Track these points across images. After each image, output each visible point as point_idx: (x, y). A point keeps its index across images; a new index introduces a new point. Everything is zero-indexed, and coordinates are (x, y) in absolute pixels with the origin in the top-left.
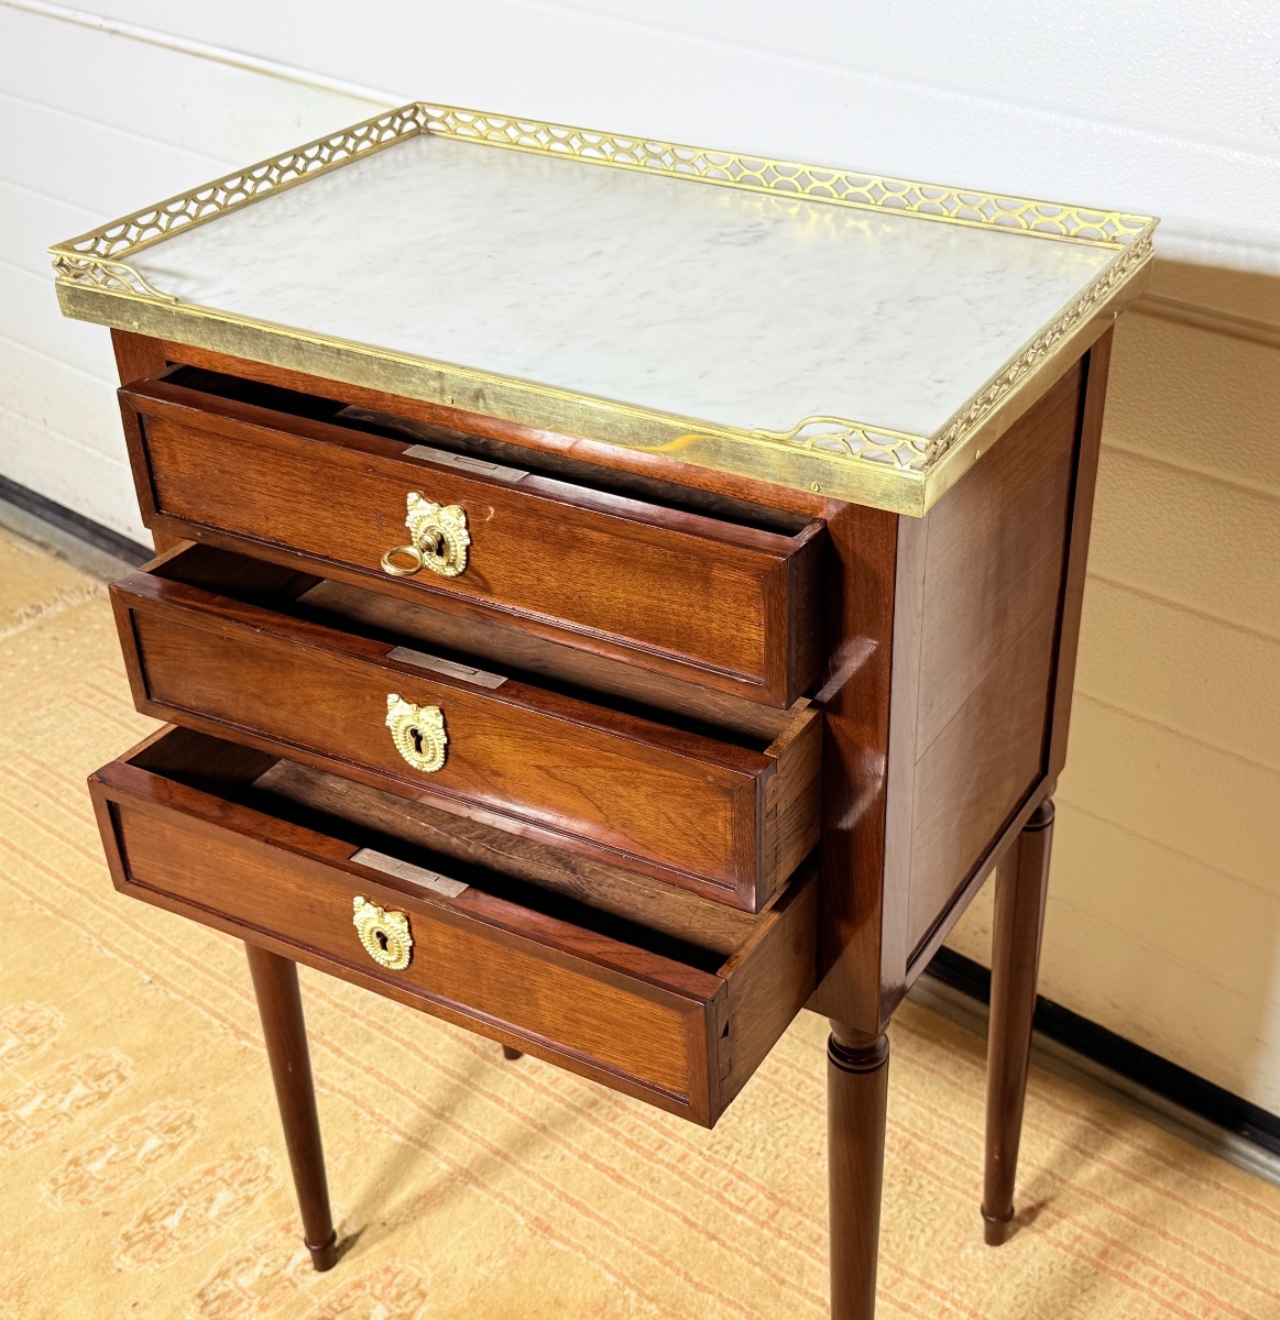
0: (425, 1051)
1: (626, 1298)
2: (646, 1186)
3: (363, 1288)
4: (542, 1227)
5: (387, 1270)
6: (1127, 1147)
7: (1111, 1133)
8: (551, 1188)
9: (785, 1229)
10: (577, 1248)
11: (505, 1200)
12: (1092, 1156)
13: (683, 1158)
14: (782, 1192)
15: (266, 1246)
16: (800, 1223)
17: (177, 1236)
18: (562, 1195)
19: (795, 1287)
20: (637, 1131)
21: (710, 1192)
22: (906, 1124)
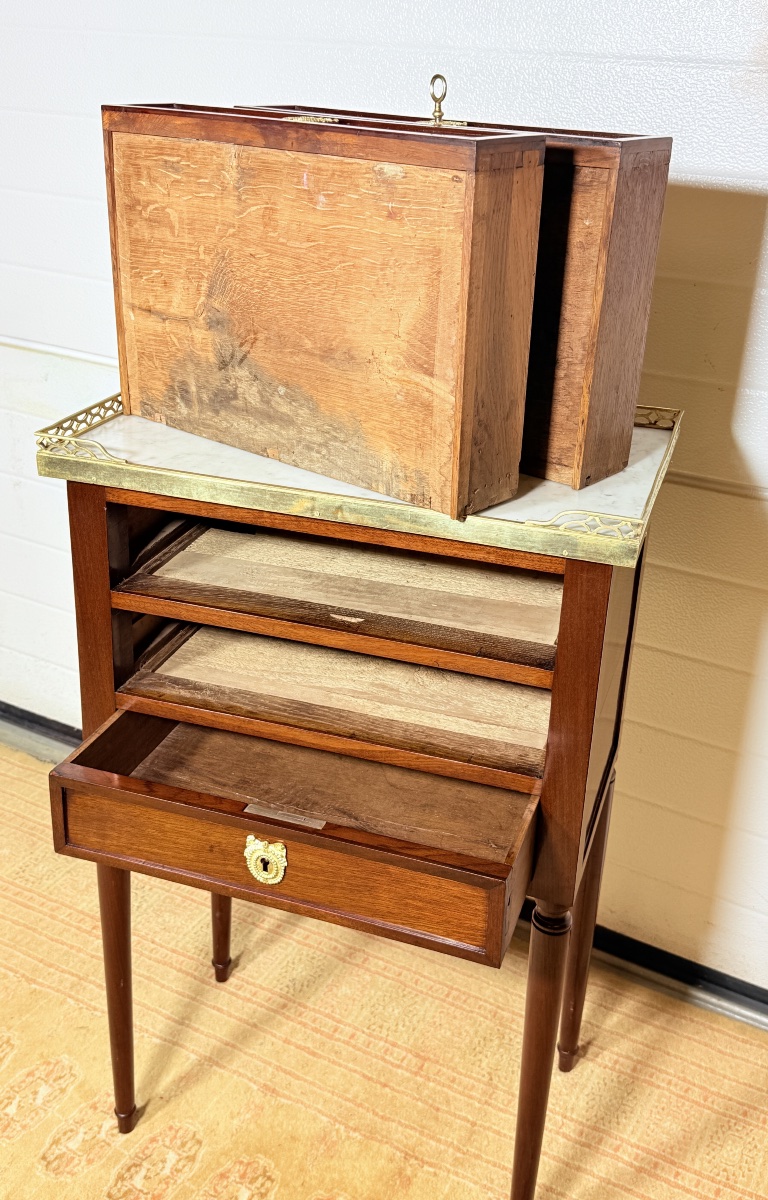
0: (160, 981)
1: (338, 1131)
2: (333, 1057)
3: (157, 1141)
4: (270, 1090)
5: (171, 1128)
6: (632, 1002)
7: (620, 994)
8: (270, 1064)
9: (431, 1075)
10: (298, 1101)
11: (240, 1075)
12: (612, 1010)
13: (352, 1036)
14: (423, 1051)
15: (83, 1120)
16: (440, 1071)
17: (17, 1119)
18: (278, 1068)
19: (447, 1112)
20: (318, 1021)
21: (376, 1057)
22: (492, 1000)
